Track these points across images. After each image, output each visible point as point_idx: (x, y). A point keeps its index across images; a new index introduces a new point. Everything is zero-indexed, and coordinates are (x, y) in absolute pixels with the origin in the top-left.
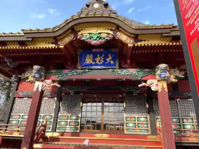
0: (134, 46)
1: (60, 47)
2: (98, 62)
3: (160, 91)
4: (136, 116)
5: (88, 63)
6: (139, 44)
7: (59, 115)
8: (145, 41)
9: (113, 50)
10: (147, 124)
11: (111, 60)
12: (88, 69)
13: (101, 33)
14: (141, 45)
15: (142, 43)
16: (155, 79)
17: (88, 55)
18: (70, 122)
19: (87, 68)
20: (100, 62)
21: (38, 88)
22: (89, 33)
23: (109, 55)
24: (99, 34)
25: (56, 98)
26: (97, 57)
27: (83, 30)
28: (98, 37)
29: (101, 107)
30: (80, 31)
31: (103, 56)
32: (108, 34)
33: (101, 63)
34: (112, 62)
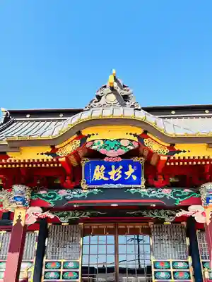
0: (169, 158)
1: (60, 160)
2: (112, 178)
3: (208, 224)
4: (171, 261)
5: (97, 178)
6: (176, 156)
7: (45, 260)
8: (184, 152)
9: (136, 159)
10: (189, 273)
11: (132, 174)
12: (98, 188)
13: (120, 140)
14: (179, 157)
15: (181, 155)
16: (201, 204)
17: (98, 166)
18: (64, 273)
19: (96, 186)
20: (116, 177)
21: (19, 221)
22: (103, 140)
23: (130, 166)
24: (117, 140)
25: (37, 232)
26: (111, 169)
27: (93, 135)
28: (116, 145)
29: (113, 246)
30: (89, 136)
31: (121, 167)
32: (132, 141)
33: (117, 179)
34: (135, 178)
